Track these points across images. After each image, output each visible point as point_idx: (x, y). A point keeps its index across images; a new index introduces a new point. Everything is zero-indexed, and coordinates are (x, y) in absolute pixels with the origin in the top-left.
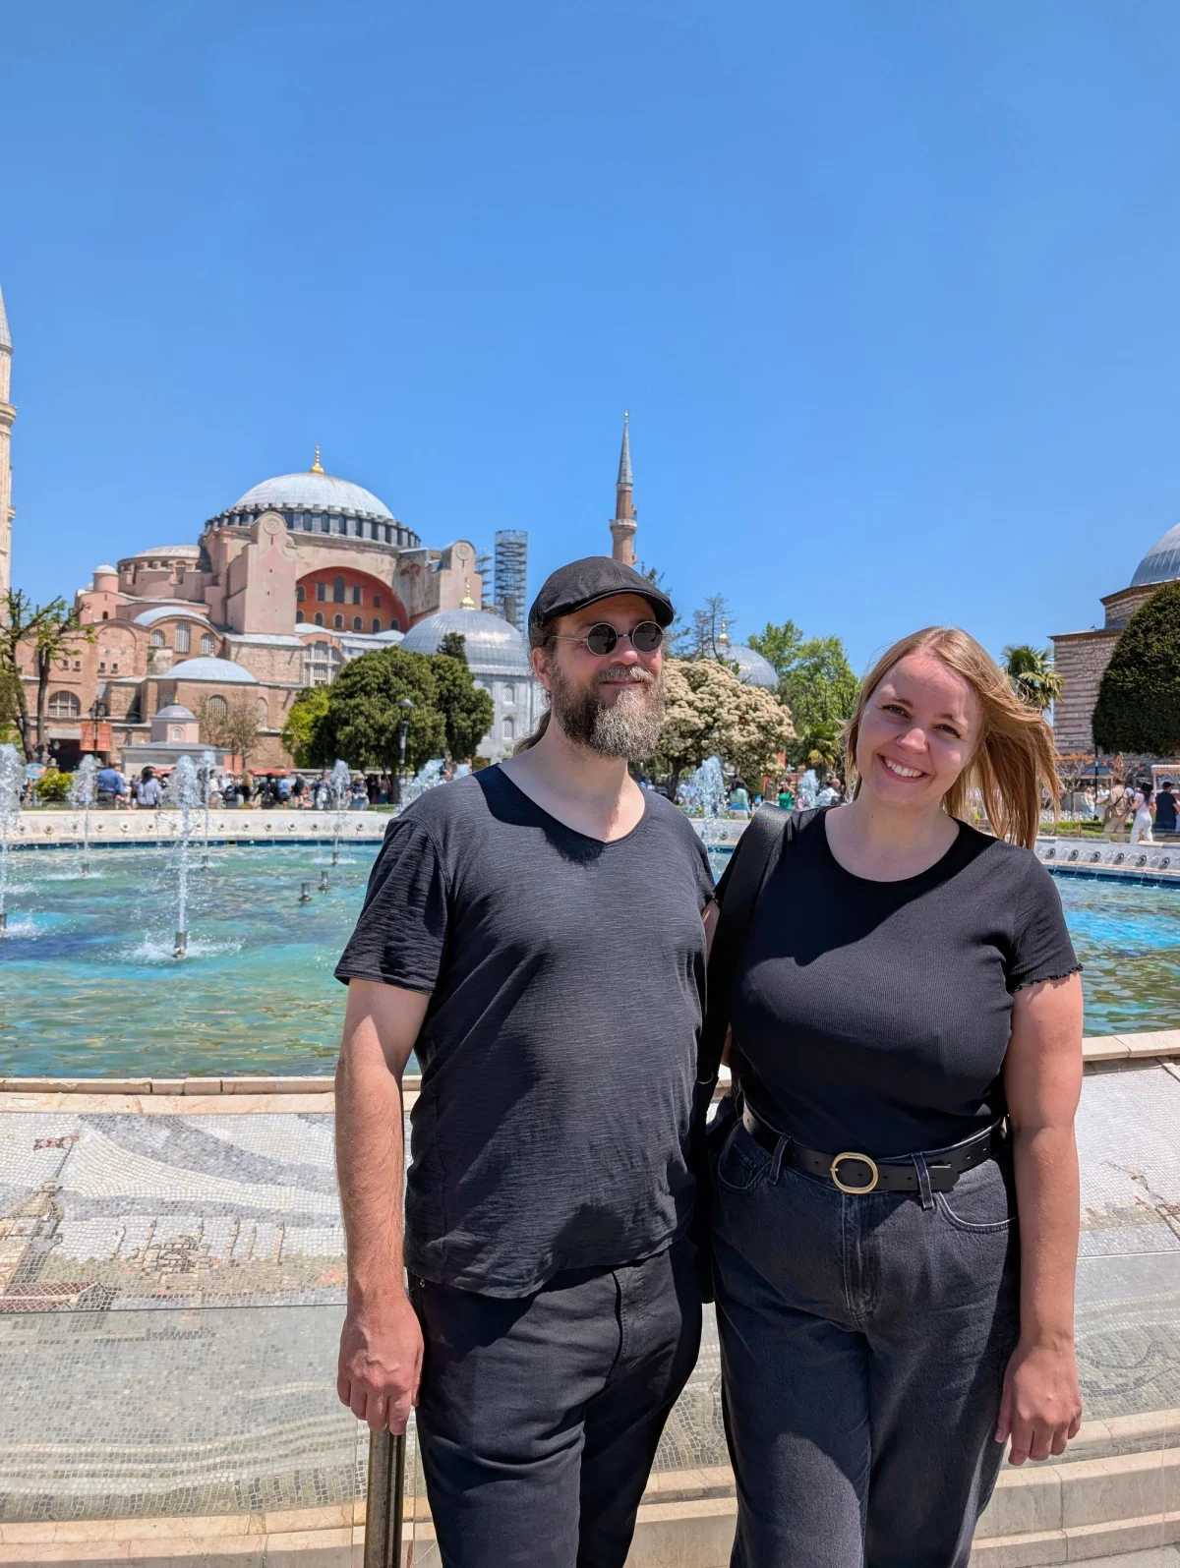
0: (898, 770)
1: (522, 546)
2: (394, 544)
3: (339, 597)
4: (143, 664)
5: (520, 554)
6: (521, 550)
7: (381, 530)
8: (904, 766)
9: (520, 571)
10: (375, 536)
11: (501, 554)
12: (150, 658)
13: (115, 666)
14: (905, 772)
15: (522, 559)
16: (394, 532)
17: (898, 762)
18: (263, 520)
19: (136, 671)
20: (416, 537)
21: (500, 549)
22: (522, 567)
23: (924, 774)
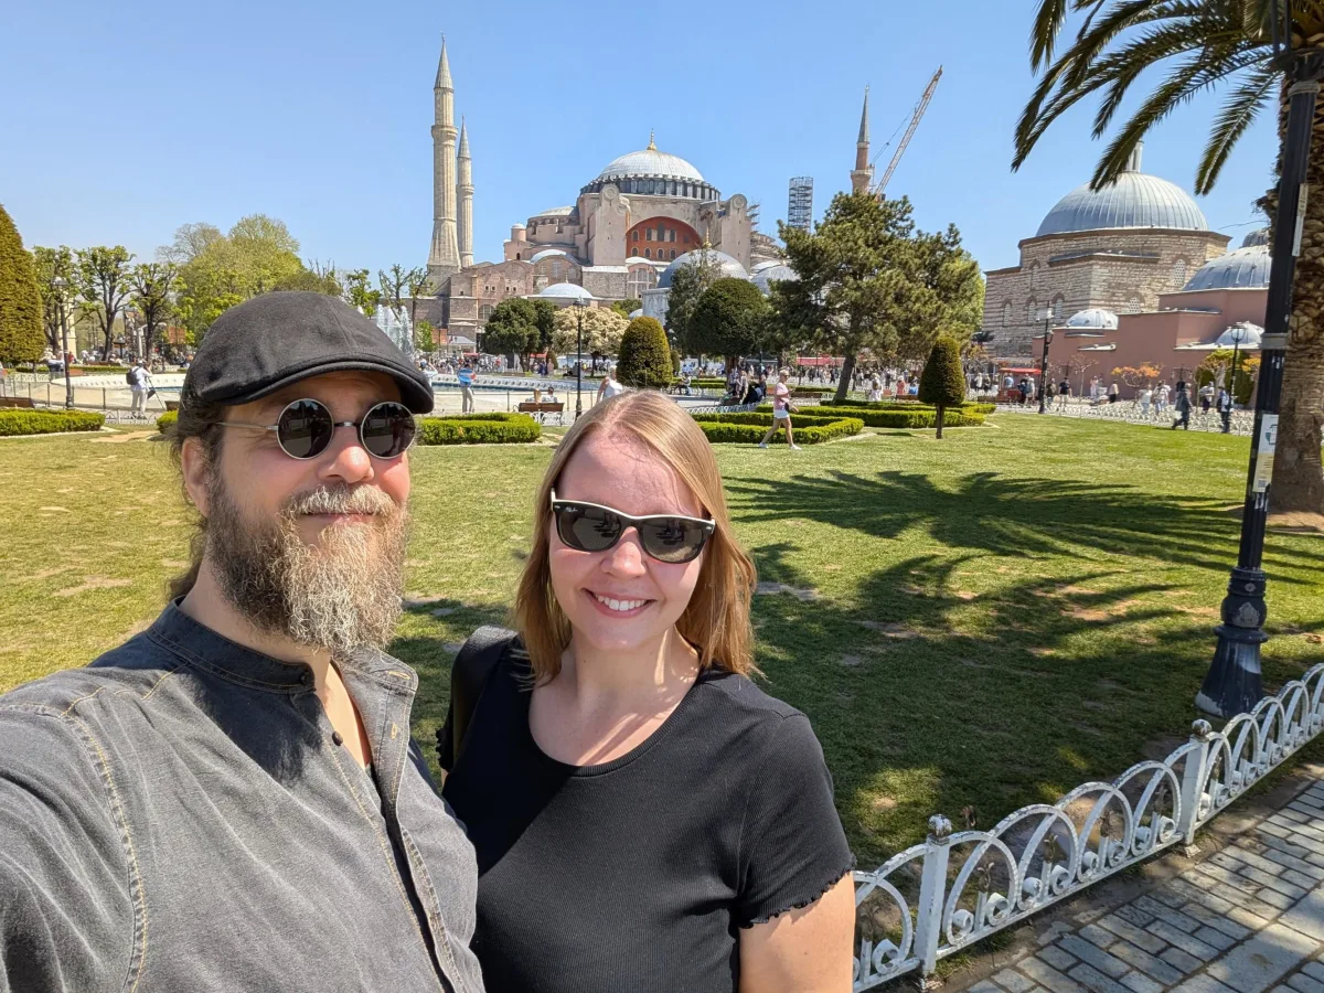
0: (614, 605)
1: (808, 188)
2: (699, 198)
3: (661, 238)
4: (531, 288)
5: (807, 195)
6: (808, 192)
7: (690, 189)
8: (620, 599)
9: (806, 208)
10: (685, 194)
11: (794, 195)
12: (535, 284)
13: (515, 289)
14: (625, 606)
15: (808, 198)
16: (699, 190)
17: (613, 597)
18: (605, 189)
19: (527, 292)
20: (716, 191)
21: (793, 192)
22: (809, 205)
23: (648, 602)
